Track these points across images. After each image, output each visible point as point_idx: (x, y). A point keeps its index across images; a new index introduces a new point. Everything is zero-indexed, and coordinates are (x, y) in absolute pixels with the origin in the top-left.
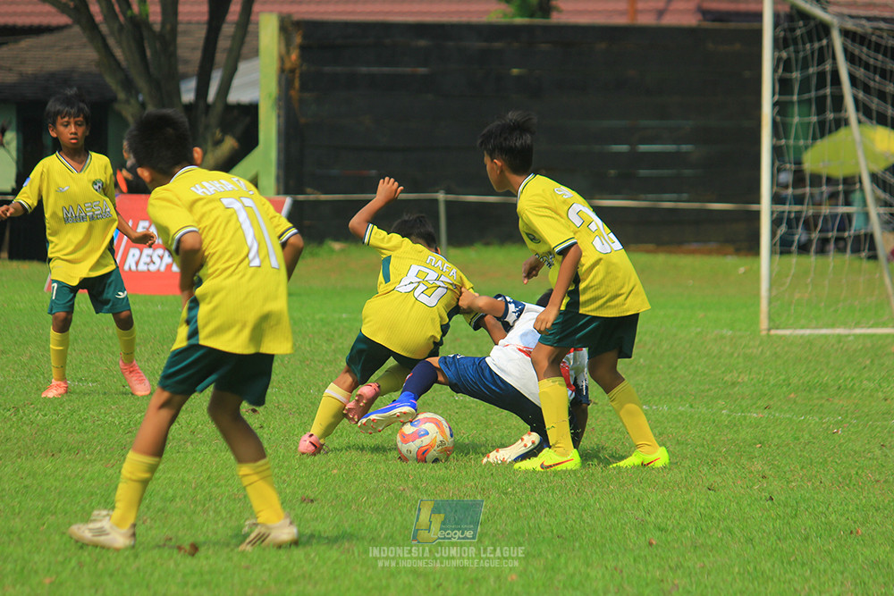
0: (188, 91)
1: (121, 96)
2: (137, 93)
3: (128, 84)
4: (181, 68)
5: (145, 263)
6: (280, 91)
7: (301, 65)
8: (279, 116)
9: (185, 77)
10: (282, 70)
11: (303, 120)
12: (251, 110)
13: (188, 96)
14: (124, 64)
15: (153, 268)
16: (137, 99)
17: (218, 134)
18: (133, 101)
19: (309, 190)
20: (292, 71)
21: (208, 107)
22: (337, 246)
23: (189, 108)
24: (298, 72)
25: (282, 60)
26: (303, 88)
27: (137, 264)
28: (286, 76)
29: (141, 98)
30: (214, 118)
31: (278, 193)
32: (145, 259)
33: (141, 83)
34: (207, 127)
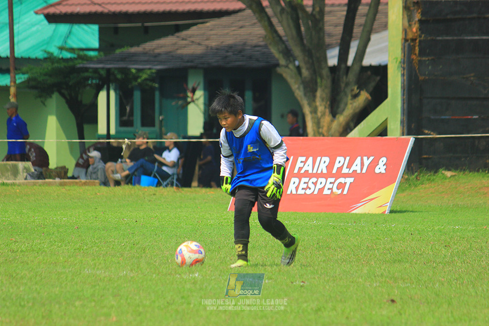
0: (333, 57)
1: (282, 62)
2: (294, 60)
3: (288, 53)
4: (327, 40)
5: (303, 189)
6: (404, 56)
7: (420, 36)
8: (403, 75)
9: (330, 46)
10: (406, 40)
11: (421, 78)
12: (381, 71)
13: (333, 61)
14: (284, 39)
15: (308, 192)
16: (294, 64)
17: (356, 91)
18: (291, 66)
19: (426, 131)
20: (413, 40)
21: (348, 69)
22: (449, 174)
23: (333, 69)
24: (417, 41)
25: (405, 31)
26: (421, 53)
27: (297, 188)
28: (408, 44)
29: (297, 63)
30: (352, 77)
31: (403, 135)
32: (302, 185)
33: (297, 51)
34: (347, 84)
